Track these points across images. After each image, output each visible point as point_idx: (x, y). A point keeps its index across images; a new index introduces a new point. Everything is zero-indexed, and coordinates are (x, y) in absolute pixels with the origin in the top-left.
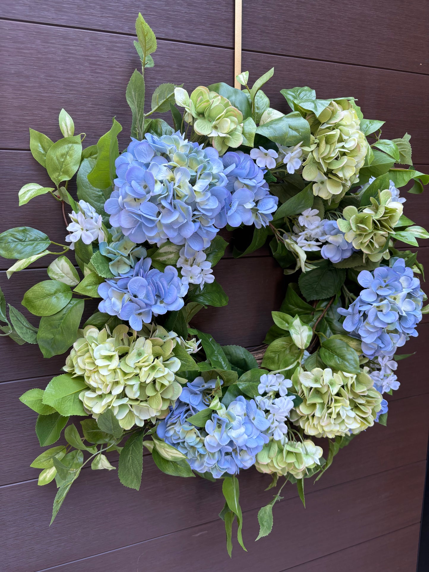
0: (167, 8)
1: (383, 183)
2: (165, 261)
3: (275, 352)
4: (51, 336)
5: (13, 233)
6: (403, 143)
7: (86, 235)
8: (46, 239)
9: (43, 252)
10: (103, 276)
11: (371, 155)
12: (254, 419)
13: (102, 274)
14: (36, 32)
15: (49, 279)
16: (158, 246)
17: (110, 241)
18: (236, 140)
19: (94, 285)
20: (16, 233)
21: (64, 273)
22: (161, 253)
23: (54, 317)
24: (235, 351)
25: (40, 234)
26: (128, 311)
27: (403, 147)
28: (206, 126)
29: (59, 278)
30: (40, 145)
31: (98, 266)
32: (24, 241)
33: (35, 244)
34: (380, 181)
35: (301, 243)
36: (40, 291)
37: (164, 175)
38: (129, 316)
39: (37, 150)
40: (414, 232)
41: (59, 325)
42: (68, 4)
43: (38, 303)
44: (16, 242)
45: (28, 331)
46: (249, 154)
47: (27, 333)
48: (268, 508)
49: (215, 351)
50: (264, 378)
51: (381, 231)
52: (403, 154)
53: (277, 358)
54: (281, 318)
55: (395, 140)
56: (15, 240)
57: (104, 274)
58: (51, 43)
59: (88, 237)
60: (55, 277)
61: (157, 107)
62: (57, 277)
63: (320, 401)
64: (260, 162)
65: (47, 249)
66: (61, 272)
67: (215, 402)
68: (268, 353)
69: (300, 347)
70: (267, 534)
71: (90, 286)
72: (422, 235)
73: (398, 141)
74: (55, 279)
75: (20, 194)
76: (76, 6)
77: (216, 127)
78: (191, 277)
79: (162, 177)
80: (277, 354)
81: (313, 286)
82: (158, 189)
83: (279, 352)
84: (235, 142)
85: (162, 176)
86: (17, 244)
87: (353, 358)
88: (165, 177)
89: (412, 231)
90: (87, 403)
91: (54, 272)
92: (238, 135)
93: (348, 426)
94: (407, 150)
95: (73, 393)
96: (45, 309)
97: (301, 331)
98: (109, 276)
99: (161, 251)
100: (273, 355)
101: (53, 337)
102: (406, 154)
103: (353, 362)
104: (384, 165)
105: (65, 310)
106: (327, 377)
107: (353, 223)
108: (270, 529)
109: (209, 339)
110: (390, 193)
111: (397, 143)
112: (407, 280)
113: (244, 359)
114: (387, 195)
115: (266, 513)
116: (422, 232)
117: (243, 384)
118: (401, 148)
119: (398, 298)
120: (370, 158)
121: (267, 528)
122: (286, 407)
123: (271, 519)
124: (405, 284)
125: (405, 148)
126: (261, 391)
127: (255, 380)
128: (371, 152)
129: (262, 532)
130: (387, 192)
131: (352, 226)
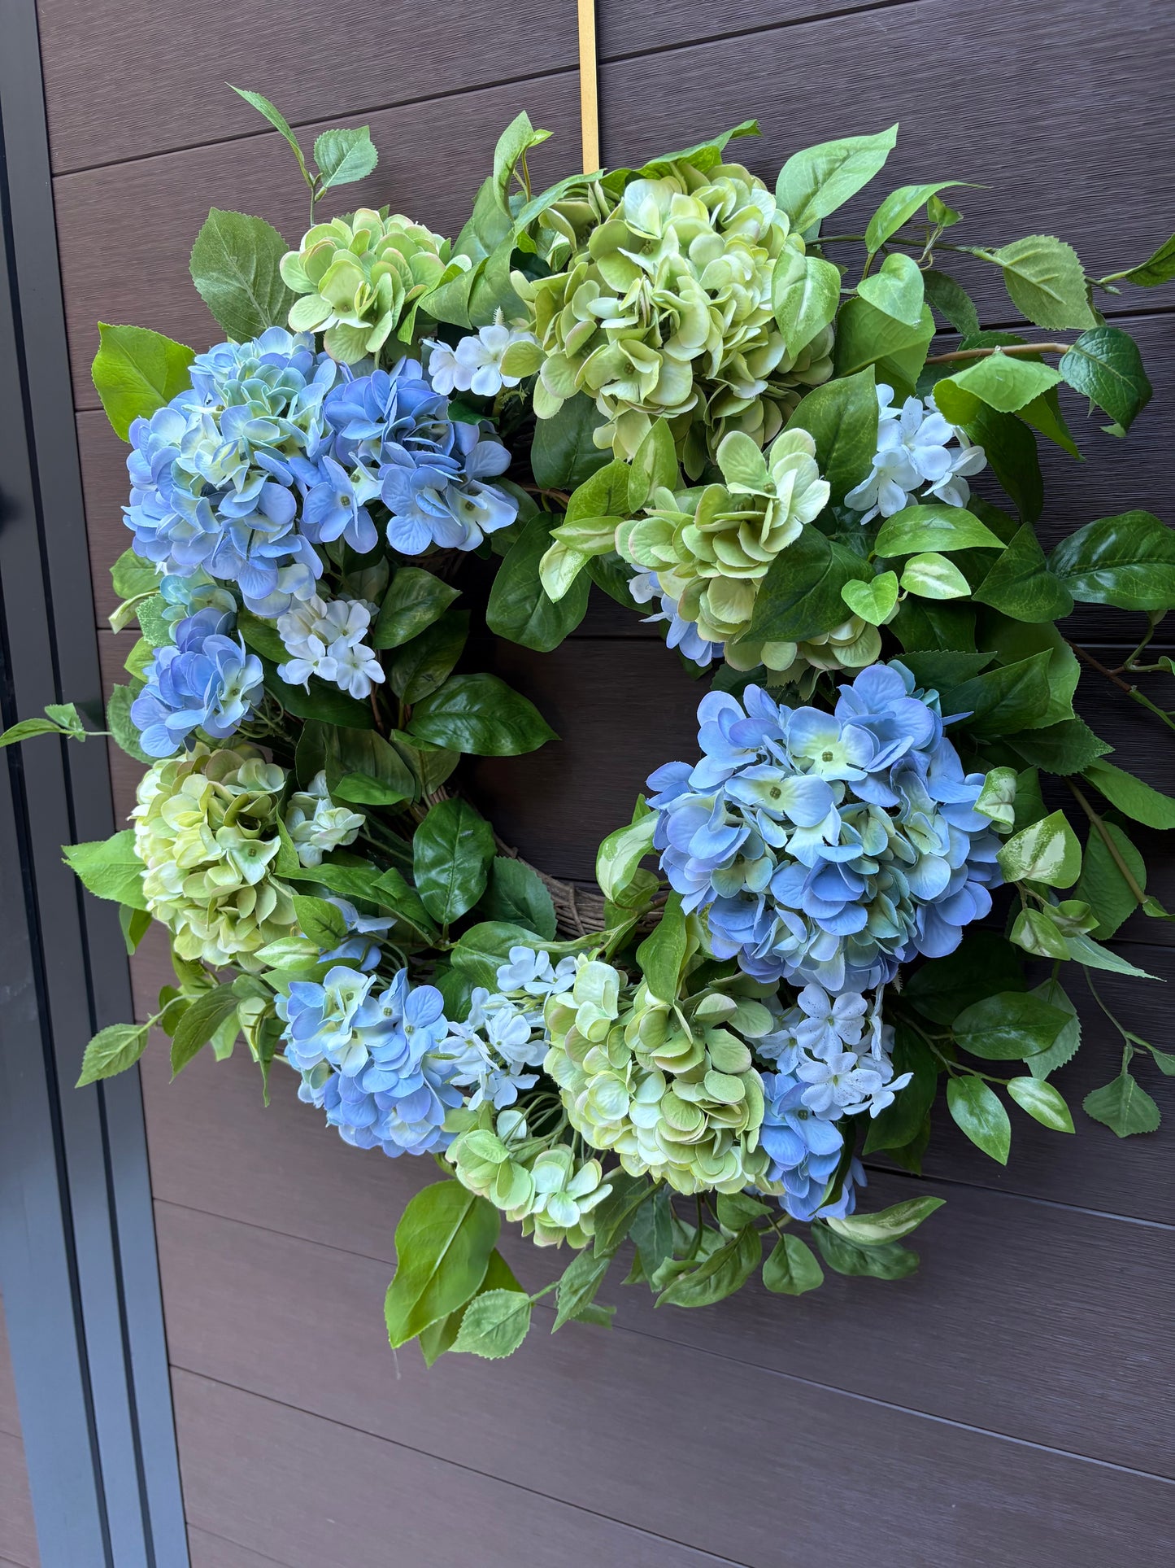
2: (267, 620)
6: (1046, 251)
12: (411, 1032)
18: (382, 331)
26: (146, 714)
27: (1047, 266)
31: (150, 622)
40: (917, 575)
48: (519, 1300)
49: (453, 859)
50: (520, 954)
52: (1052, 293)
55: (1019, 242)
57: (155, 638)
64: (441, 379)
70: (489, 1356)
73: (1026, 248)
78: (314, 664)
84: (379, 336)
87: (672, 954)
89: (914, 571)
93: (642, 1152)
94: (1064, 276)
97: (623, 852)
102: (1061, 293)
103: (668, 967)
106: (595, 986)
107: (649, 541)
108: (505, 1350)
109: (462, 831)
110: (806, 440)
111: (1026, 254)
112: (858, 739)
113: (525, 899)
114: (794, 446)
115: (508, 1307)
116: (941, 575)
117: (465, 952)
118: (1042, 272)
119: (787, 793)
120: (800, 328)
121: (492, 1341)
122: (509, 1034)
123: (520, 1331)
124: (856, 754)
125: (1054, 270)
126: (506, 983)
127: (495, 952)
128: (809, 307)
129: (469, 1340)
130: (792, 440)
131: (634, 552)
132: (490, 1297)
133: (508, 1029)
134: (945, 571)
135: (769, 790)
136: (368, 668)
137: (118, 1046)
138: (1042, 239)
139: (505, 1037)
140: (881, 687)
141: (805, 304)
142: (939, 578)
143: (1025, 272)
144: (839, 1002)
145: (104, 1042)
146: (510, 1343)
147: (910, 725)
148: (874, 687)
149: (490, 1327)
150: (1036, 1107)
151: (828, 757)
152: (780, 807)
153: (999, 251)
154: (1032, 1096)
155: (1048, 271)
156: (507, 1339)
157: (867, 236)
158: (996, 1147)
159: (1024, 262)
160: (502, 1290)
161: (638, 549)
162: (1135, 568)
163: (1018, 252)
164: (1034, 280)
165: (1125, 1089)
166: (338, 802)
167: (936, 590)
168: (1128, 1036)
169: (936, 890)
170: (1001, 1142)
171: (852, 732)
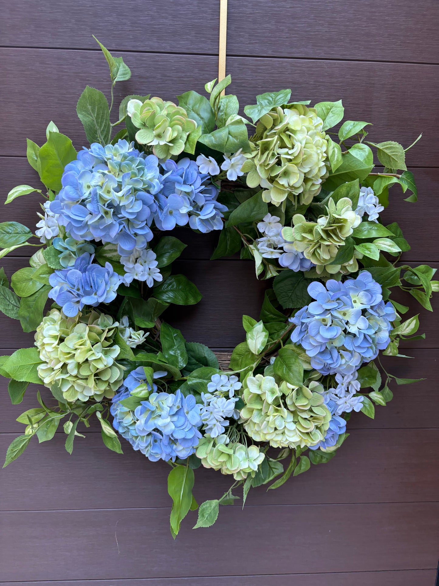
0: (152, 22)
1: (350, 190)
2: (111, 257)
3: (239, 355)
4: (27, 314)
5: (3, 226)
6: (394, 146)
7: (48, 231)
8: (29, 232)
9: (23, 243)
10: (52, 267)
11: (337, 160)
12: (188, 413)
13: (51, 265)
14: (35, 56)
15: (30, 266)
16: (103, 243)
17: (65, 237)
18: (179, 148)
19: (48, 274)
20: (4, 226)
21: (40, 262)
22: (106, 250)
23: (29, 299)
24: (198, 348)
25: (25, 229)
26: (63, 299)
27: (394, 150)
28: (148, 136)
29: (37, 266)
30: (34, 153)
31: (49, 258)
32: (11, 234)
33: (18, 237)
34: (347, 188)
35: (262, 249)
36: (21, 275)
37: (96, 181)
38: (64, 303)
39: (31, 157)
40: (381, 245)
41: (32, 305)
42: (63, 28)
43: (19, 286)
44: (4, 234)
45: (15, 309)
46: (195, 160)
47: (13, 310)
48: (215, 503)
49: (175, 345)
50: (215, 378)
51: (327, 242)
52: (395, 159)
53: (240, 361)
54: (249, 323)
55: (385, 142)
56: (3, 232)
57: (54, 265)
58: (48, 64)
59: (49, 232)
60: (34, 265)
61: (124, 117)
62: (36, 266)
63: (259, 407)
64: (203, 168)
65: (27, 241)
66: (39, 261)
67: (138, 389)
68: (234, 356)
69: (254, 352)
70: (207, 526)
71: (43, 274)
72: (390, 248)
73: (387, 144)
74: (34, 267)
75: (9, 194)
76: (70, 30)
77: (159, 136)
78: (137, 275)
79: (95, 183)
80: (241, 357)
81: (288, 294)
82: (86, 193)
83: (243, 355)
84: (177, 149)
85: (95, 181)
86: (5, 235)
87: (298, 370)
88: (97, 182)
89: (379, 243)
90: (41, 374)
91: (34, 261)
92: (181, 142)
93: (288, 438)
94: (399, 154)
95: (33, 364)
96: (23, 291)
97: (258, 337)
98: (58, 268)
99: (106, 248)
100: (238, 358)
101: (29, 315)
102: (398, 159)
103: (297, 375)
104: (362, 171)
105: (37, 293)
106: (268, 385)
107: (298, 231)
108: (212, 522)
109: (174, 334)
110: (350, 201)
111: (387, 146)
112: (366, 296)
113: (205, 357)
114: (345, 203)
115: (211, 506)
116: (390, 245)
117: (193, 380)
118: (392, 152)
119: (349, 314)
120: (335, 163)
121: (208, 520)
122: (226, 407)
123: (216, 514)
124: (364, 300)
125: (396, 152)
126: (211, 389)
127: (205, 378)
128: (337, 157)
129: (201, 522)
130: (345, 201)
131: (295, 235)
132: (204, 505)
133: (225, 405)
134: (392, 244)
135: (342, 313)
136: (155, 276)
137: (20, 445)
138: (393, 142)
139: (224, 409)
140: (365, 279)
141: (336, 156)
142: (389, 246)
143: (387, 151)
144: (345, 378)
145: (15, 445)
146: (213, 519)
147: (375, 290)
148: (363, 279)
149: (207, 516)
150: (379, 400)
151: (355, 302)
152: (346, 318)
153: (378, 144)
154: (377, 397)
155: (394, 152)
156: (212, 518)
157: (339, 134)
158: (371, 414)
159: (387, 148)
160: (208, 501)
161: (295, 234)
162: (398, 239)
163: (385, 145)
164: (390, 154)
165: (385, 390)
166: (136, 328)
167: (390, 250)
168: (388, 375)
169: (385, 339)
170: (372, 412)
171: (365, 294)
